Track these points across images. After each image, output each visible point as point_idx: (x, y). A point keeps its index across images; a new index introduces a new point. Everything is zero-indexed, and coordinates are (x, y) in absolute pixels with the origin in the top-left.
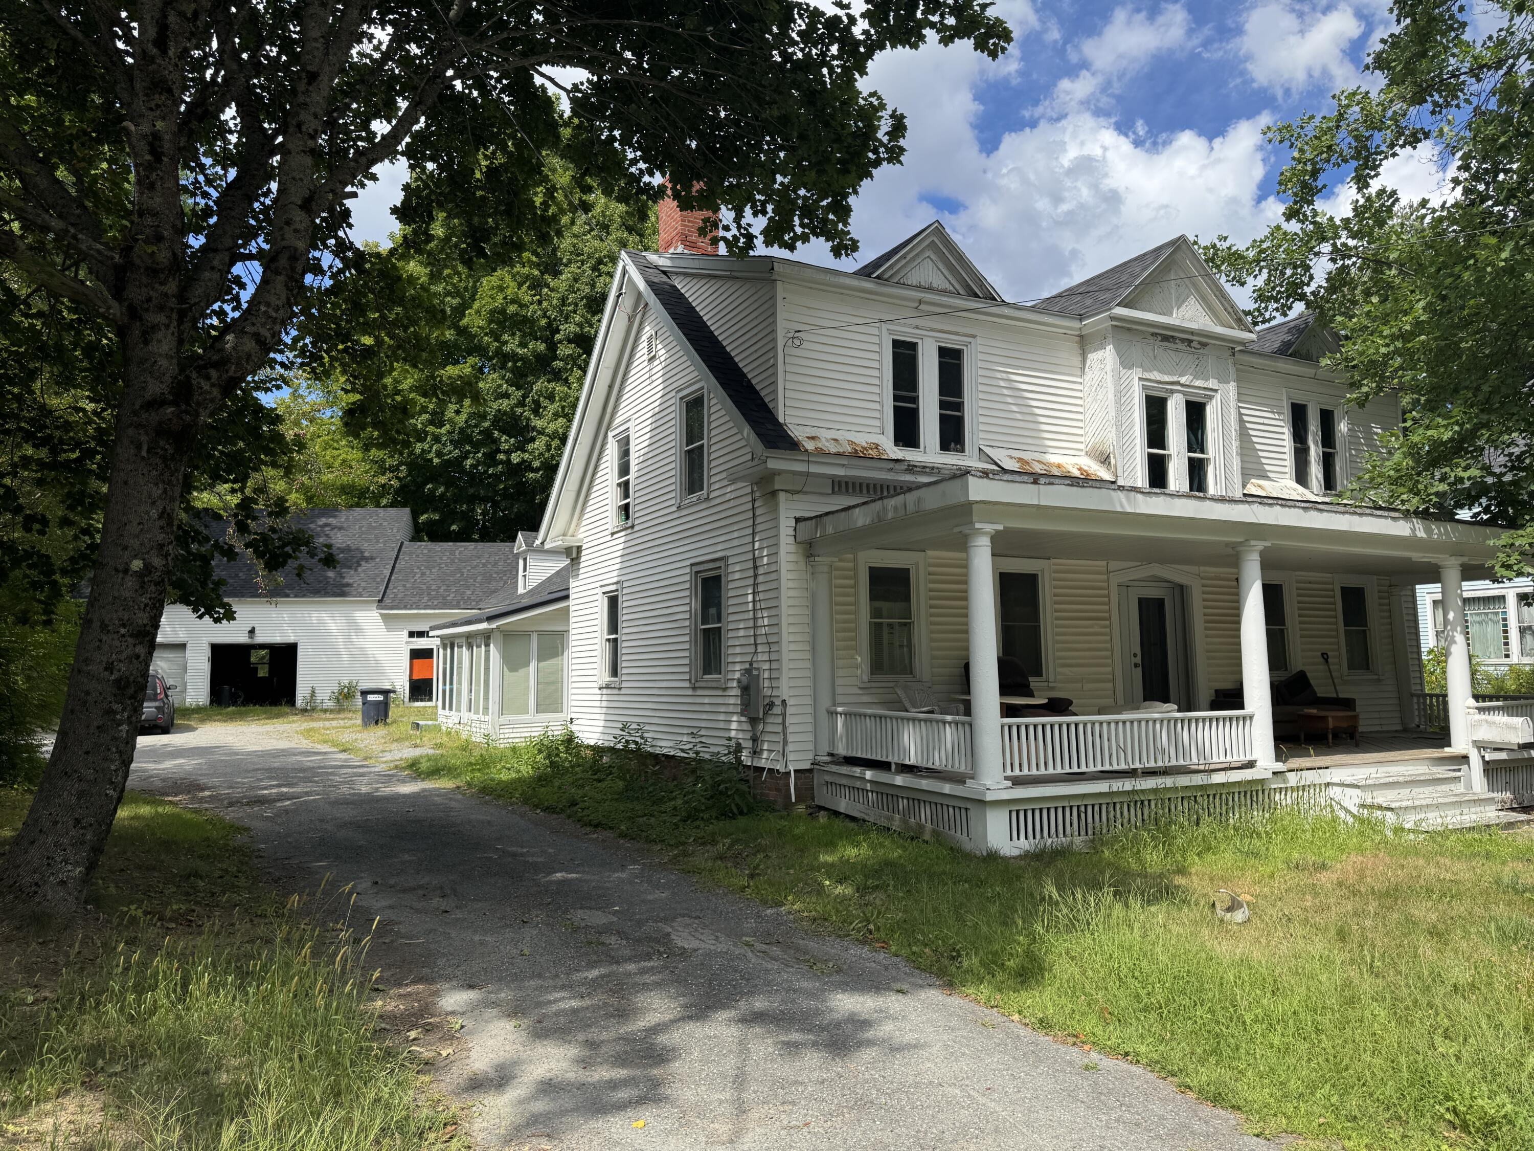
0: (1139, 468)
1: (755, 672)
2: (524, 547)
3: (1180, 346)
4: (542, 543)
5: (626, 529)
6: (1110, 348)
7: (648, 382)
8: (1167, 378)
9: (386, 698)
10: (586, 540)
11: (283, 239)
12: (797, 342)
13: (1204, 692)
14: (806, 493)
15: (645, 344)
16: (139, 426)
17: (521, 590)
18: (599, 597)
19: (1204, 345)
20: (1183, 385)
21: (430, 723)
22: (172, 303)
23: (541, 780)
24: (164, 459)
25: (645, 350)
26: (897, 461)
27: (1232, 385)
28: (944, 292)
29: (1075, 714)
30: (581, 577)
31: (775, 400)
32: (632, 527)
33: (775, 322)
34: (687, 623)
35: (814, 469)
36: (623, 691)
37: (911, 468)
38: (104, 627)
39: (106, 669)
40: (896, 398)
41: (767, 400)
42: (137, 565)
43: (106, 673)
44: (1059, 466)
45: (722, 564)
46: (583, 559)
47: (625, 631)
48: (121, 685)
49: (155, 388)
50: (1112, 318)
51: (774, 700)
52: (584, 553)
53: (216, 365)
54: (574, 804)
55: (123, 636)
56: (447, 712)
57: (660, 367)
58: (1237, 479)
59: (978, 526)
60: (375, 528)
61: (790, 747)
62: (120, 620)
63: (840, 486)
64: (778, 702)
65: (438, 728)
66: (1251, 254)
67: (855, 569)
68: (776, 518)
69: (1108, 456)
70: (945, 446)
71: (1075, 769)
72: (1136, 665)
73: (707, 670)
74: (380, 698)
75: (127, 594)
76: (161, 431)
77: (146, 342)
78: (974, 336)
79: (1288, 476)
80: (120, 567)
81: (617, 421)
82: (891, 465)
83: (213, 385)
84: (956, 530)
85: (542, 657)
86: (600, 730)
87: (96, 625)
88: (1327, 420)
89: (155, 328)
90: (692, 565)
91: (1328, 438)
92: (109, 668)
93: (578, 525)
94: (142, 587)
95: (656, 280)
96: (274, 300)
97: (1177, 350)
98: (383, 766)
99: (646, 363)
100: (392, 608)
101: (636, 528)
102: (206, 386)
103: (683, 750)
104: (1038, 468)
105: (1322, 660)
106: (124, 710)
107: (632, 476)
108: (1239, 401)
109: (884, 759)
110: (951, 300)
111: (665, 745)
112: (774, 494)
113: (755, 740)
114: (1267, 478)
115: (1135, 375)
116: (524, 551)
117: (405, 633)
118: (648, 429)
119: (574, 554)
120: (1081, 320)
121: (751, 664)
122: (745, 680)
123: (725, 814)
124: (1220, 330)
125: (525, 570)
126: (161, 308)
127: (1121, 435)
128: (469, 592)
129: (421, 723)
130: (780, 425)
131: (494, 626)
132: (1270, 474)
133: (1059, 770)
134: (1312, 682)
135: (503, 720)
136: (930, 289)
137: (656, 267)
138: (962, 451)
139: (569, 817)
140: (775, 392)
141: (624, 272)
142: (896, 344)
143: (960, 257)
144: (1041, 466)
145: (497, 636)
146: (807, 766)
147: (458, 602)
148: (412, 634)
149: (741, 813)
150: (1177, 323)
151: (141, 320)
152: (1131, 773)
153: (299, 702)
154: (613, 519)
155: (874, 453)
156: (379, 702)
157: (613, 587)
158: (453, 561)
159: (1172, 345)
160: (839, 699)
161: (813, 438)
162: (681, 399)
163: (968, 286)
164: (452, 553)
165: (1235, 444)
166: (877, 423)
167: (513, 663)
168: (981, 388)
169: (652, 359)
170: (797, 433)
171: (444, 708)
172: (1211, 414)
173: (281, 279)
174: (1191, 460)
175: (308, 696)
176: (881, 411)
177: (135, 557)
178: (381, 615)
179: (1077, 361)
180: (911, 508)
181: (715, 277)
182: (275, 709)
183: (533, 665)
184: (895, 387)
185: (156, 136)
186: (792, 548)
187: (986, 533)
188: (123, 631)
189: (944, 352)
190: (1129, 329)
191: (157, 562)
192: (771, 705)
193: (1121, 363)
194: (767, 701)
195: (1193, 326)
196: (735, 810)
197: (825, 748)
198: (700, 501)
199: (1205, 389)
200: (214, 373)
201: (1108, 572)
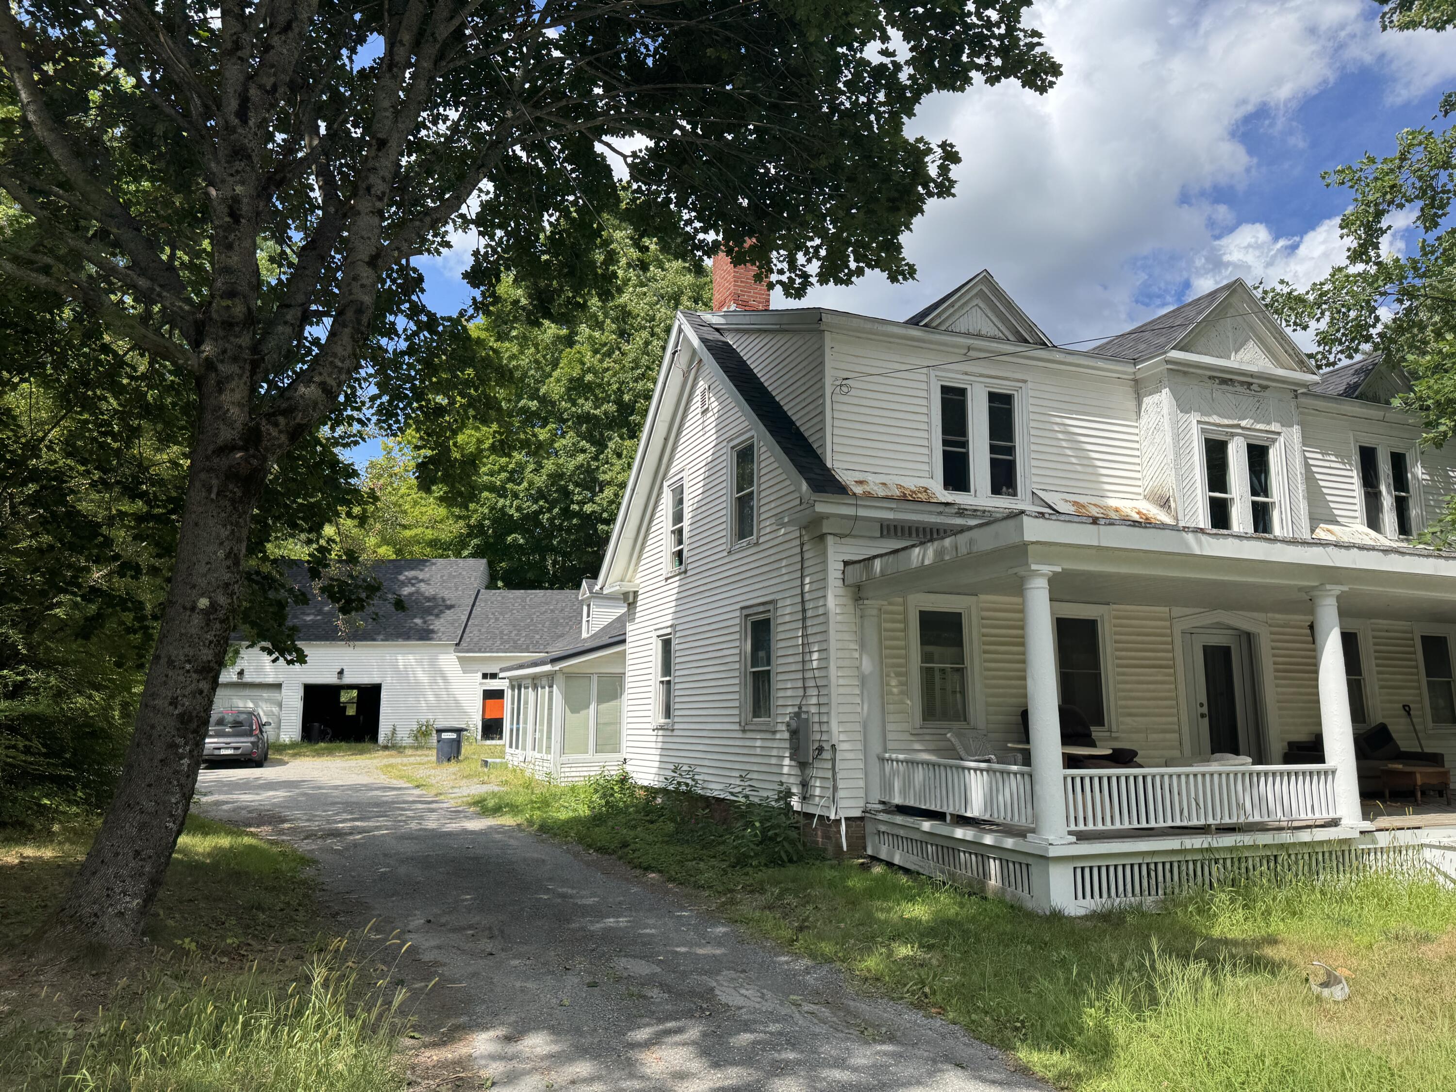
0: (1200, 511)
1: (804, 716)
2: (588, 594)
3: (1239, 388)
4: (601, 589)
5: (679, 574)
6: (1166, 391)
7: (701, 433)
8: (1226, 422)
9: (459, 736)
10: (642, 585)
11: (351, 294)
12: (845, 389)
13: (1276, 745)
14: (855, 536)
15: (699, 398)
16: (210, 470)
17: (584, 635)
18: (654, 640)
19: (1265, 388)
20: (1243, 428)
21: (498, 760)
22: (246, 355)
23: (597, 820)
24: (233, 501)
25: (699, 404)
26: (947, 504)
27: (1296, 429)
28: (994, 338)
29: (1141, 766)
30: (637, 621)
31: (823, 446)
32: (685, 572)
33: (822, 371)
34: (737, 666)
35: (862, 512)
36: (676, 733)
37: (962, 512)
38: (171, 663)
39: (171, 704)
40: (945, 443)
41: (815, 446)
42: (203, 603)
43: (171, 708)
44: (1117, 510)
45: (771, 607)
46: (639, 603)
47: (677, 673)
48: (184, 719)
49: (226, 434)
50: (1167, 362)
51: (824, 745)
52: (640, 598)
53: (286, 413)
54: (625, 845)
55: (188, 671)
56: (513, 750)
57: (713, 419)
58: (1305, 523)
59: (1034, 567)
60: (454, 577)
61: (841, 794)
62: (186, 656)
63: (889, 529)
64: (827, 746)
65: (505, 766)
66: (1311, 297)
67: (905, 612)
68: (825, 562)
69: (1168, 500)
70: (996, 490)
71: (1144, 825)
72: (1203, 716)
73: (756, 713)
74: (453, 736)
75: (193, 631)
76: (232, 475)
77: (220, 391)
78: (1025, 381)
79: (1358, 520)
80: (188, 605)
81: (672, 471)
82: (941, 509)
83: (280, 432)
84: (1011, 572)
85: (601, 700)
86: (655, 771)
87: (163, 661)
88: (1399, 463)
89: (229, 378)
90: (742, 608)
91: (1400, 481)
92: (174, 703)
93: (635, 571)
94: (208, 625)
95: (710, 337)
96: (339, 350)
97: (1235, 393)
98: (452, 802)
99: (699, 416)
100: (468, 651)
101: (689, 573)
102: (275, 433)
103: (732, 794)
104: (1095, 512)
105: (1403, 712)
106: (186, 744)
107: (686, 524)
108: (1304, 445)
109: (938, 809)
110: (1000, 346)
111: (716, 788)
112: (822, 538)
113: (804, 785)
114: (1337, 523)
115: (1194, 418)
116: (588, 598)
117: (480, 675)
118: (702, 477)
119: (630, 600)
120: (1135, 365)
121: (800, 708)
122: (794, 725)
123: (775, 861)
124: (1281, 372)
125: (588, 616)
126: (235, 359)
127: (1180, 478)
128: (538, 637)
129: (489, 760)
130: (828, 470)
131: (557, 668)
132: (1339, 519)
133: (1126, 825)
134: (1394, 735)
135: (564, 758)
136: (979, 336)
137: (710, 325)
138: (1015, 494)
139: (620, 858)
140: (823, 438)
141: (680, 331)
142: (945, 390)
143: (1009, 305)
144: (1097, 510)
145: (560, 680)
146: (857, 813)
147: (528, 646)
148: (485, 676)
149: (791, 861)
150: (1236, 365)
151: (216, 370)
152: (1203, 830)
153: (381, 738)
154: (667, 564)
155: (923, 497)
156: (453, 740)
157: (669, 630)
158: (524, 607)
159: (1230, 388)
160: (890, 745)
161: (860, 482)
162: (732, 448)
163: (1018, 332)
164: (524, 600)
165: (1301, 488)
166: (926, 467)
167: (575, 704)
168: (1033, 432)
169: (704, 412)
170: (846, 477)
171: (511, 746)
172: (1275, 457)
173: (347, 331)
174: (1254, 504)
175: (390, 734)
176: (930, 456)
177: (202, 595)
178: (458, 658)
179: (1132, 404)
180: (963, 550)
181: (765, 331)
182: (360, 746)
183: (593, 707)
184: (945, 431)
185: (236, 199)
186: (841, 591)
187: (1043, 575)
188: (188, 666)
189: (993, 397)
190: (1185, 373)
191: (222, 600)
192: (820, 750)
193: (1178, 406)
194: (816, 745)
195: (1253, 368)
196: (785, 858)
197: (876, 796)
198: (749, 546)
199: (1267, 432)
200: (282, 420)
201: (1171, 619)
